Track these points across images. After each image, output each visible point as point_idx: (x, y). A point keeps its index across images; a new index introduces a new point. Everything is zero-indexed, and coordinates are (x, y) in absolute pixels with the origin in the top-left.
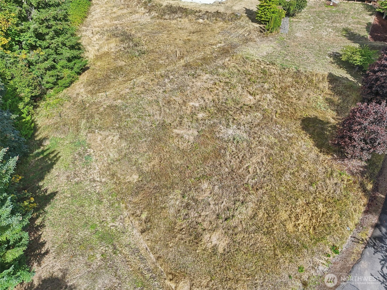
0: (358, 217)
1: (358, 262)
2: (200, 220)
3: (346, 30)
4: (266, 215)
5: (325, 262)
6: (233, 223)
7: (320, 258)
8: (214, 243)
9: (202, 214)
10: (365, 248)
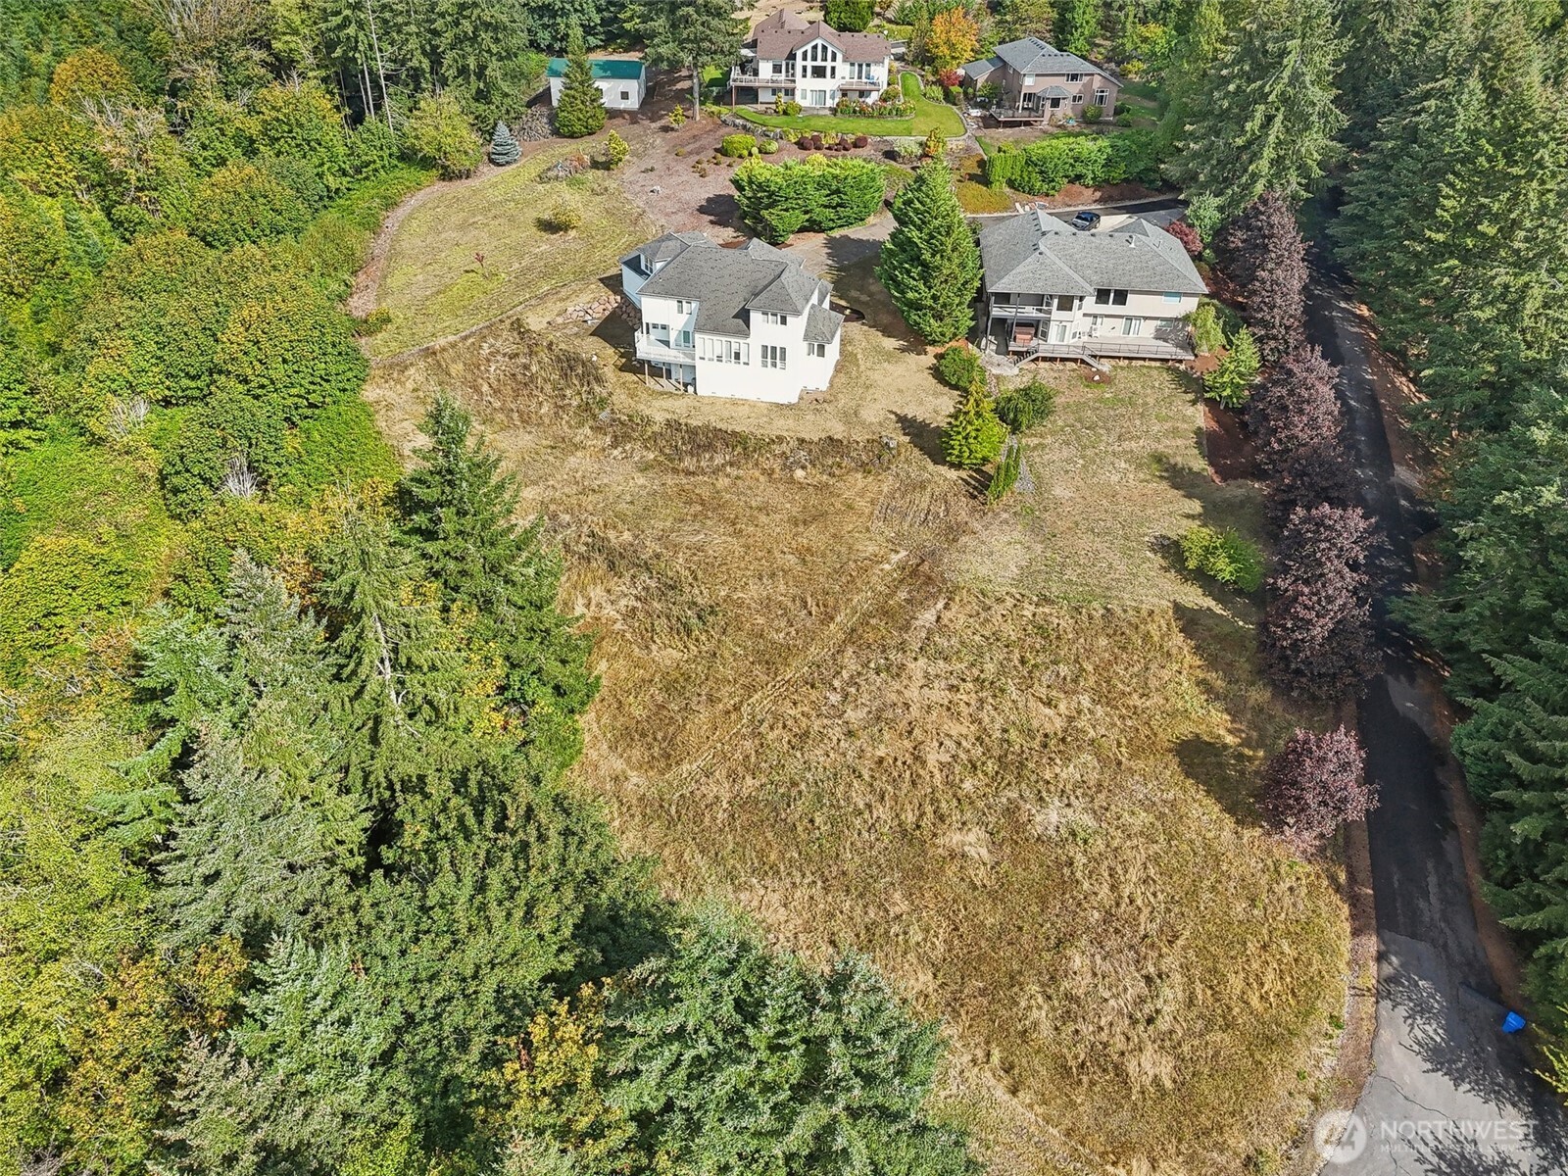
0: (1346, 945)
1: (1376, 1034)
2: (1104, 1036)
3: (1158, 459)
4: (1209, 992)
5: (1328, 1051)
6: (1163, 1024)
7: (1321, 1046)
8: (1151, 1073)
9: (1102, 1024)
10: (1377, 1002)
